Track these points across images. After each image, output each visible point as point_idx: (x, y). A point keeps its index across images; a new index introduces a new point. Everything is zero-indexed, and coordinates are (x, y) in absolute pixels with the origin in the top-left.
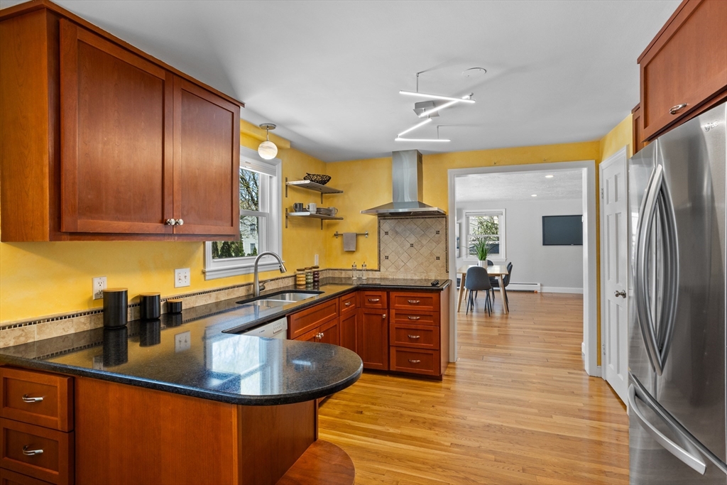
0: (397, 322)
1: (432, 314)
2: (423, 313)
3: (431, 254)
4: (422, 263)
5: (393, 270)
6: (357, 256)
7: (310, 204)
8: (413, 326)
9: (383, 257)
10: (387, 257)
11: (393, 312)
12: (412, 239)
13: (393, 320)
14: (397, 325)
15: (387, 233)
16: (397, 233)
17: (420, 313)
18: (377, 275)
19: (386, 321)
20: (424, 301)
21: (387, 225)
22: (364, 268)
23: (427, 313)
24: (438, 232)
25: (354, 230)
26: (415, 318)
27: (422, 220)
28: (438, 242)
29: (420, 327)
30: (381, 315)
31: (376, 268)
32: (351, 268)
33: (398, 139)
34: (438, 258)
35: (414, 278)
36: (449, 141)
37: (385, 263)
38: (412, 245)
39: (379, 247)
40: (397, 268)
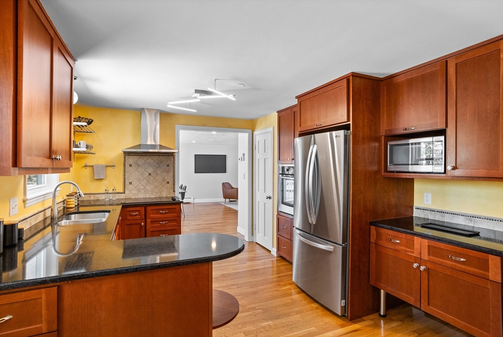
0: (152, 227)
1: (176, 218)
2: (170, 219)
3: (164, 180)
4: (157, 187)
5: (135, 192)
6: (105, 182)
7: (81, 142)
8: (164, 229)
9: (127, 183)
10: (131, 183)
11: (149, 220)
12: (150, 170)
13: (148, 227)
14: (152, 230)
15: (131, 165)
16: (139, 165)
17: (168, 219)
18: (122, 196)
19: (144, 228)
20: (171, 211)
21: (131, 160)
22: (114, 191)
23: (173, 219)
24: (168, 166)
25: (102, 162)
26: (164, 223)
27: (158, 157)
28: (168, 172)
29: (168, 228)
30: (140, 224)
31: (122, 191)
32: (104, 192)
33: (168, 106)
34: (168, 183)
35: (152, 197)
36: (196, 111)
37: (128, 187)
38: (150, 174)
39: (125, 175)
40: (139, 191)
